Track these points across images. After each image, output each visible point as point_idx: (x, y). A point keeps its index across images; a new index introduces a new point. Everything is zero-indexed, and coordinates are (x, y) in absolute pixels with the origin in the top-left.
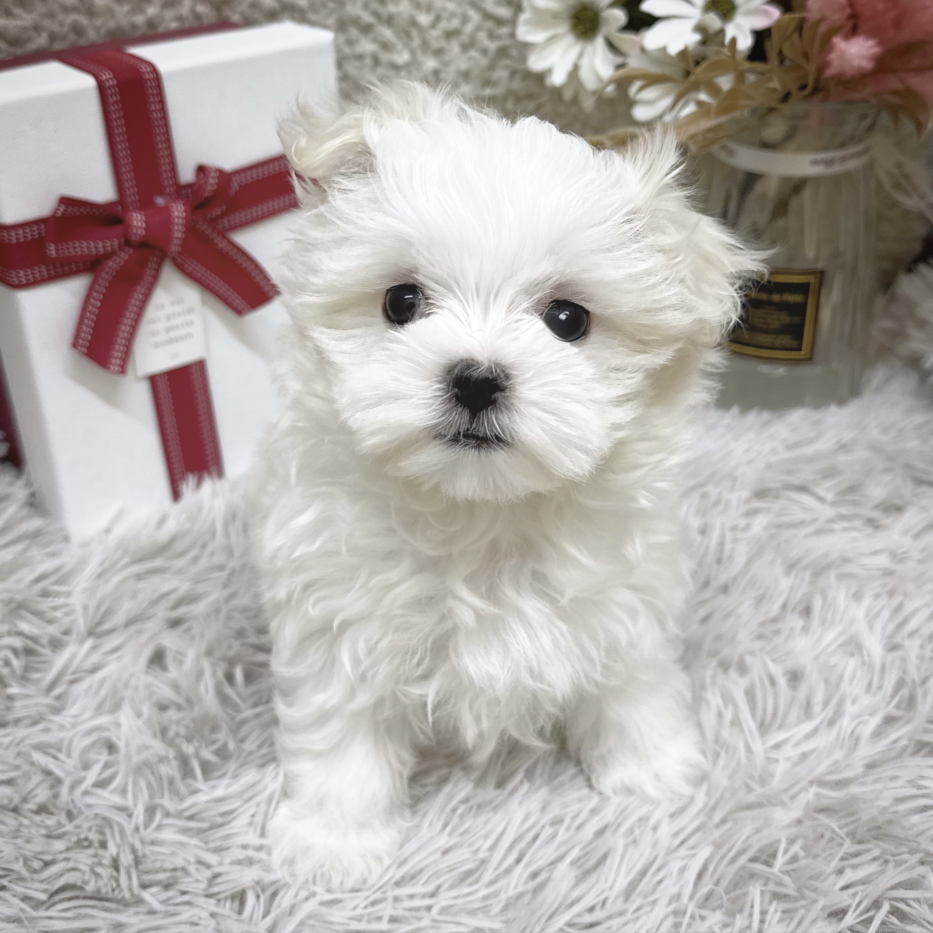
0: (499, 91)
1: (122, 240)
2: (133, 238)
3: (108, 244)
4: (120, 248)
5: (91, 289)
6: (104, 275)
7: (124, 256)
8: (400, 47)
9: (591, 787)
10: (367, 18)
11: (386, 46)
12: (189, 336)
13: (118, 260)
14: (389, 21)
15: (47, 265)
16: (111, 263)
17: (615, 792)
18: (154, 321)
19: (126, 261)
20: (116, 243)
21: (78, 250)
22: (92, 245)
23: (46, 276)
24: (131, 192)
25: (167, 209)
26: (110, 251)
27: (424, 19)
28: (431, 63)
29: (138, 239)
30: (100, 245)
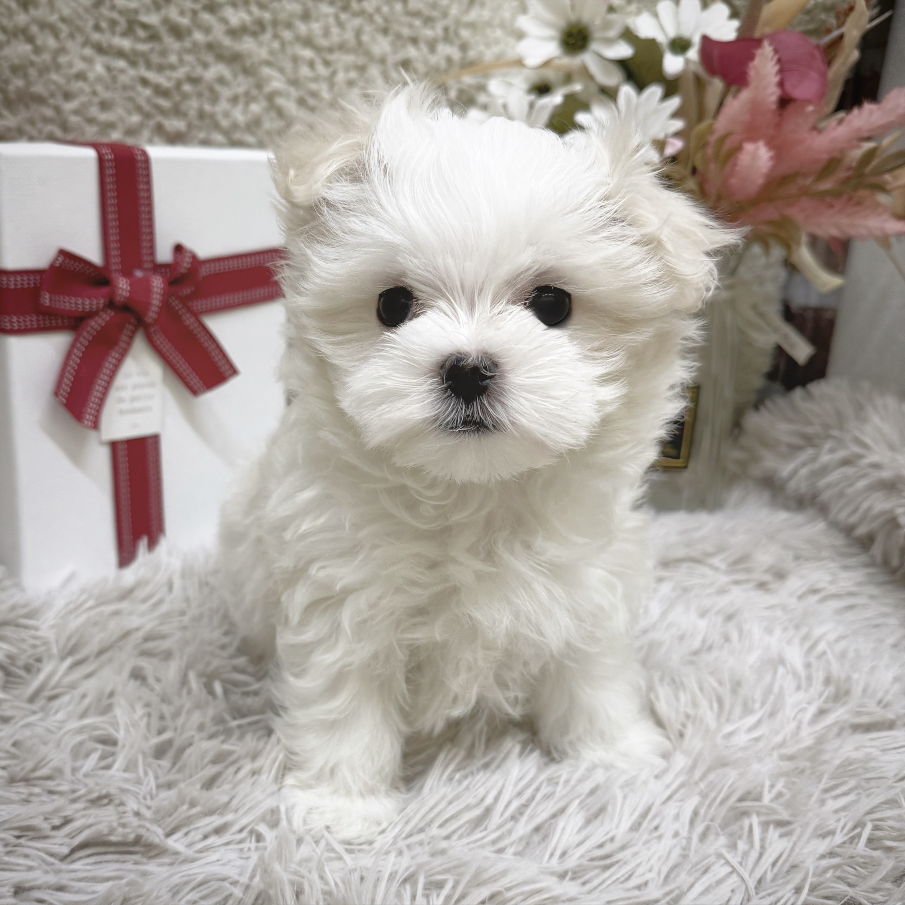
1: (107, 300)
2: (117, 299)
3: (95, 302)
4: (104, 308)
5: (73, 346)
6: (85, 333)
7: (106, 317)
12: (148, 409)
13: (100, 321)
15: (38, 315)
16: (93, 323)
18: (122, 388)
19: (107, 322)
21: (67, 304)
22: (80, 301)
23: (36, 326)
24: (116, 263)
25: (145, 281)
29: (122, 299)
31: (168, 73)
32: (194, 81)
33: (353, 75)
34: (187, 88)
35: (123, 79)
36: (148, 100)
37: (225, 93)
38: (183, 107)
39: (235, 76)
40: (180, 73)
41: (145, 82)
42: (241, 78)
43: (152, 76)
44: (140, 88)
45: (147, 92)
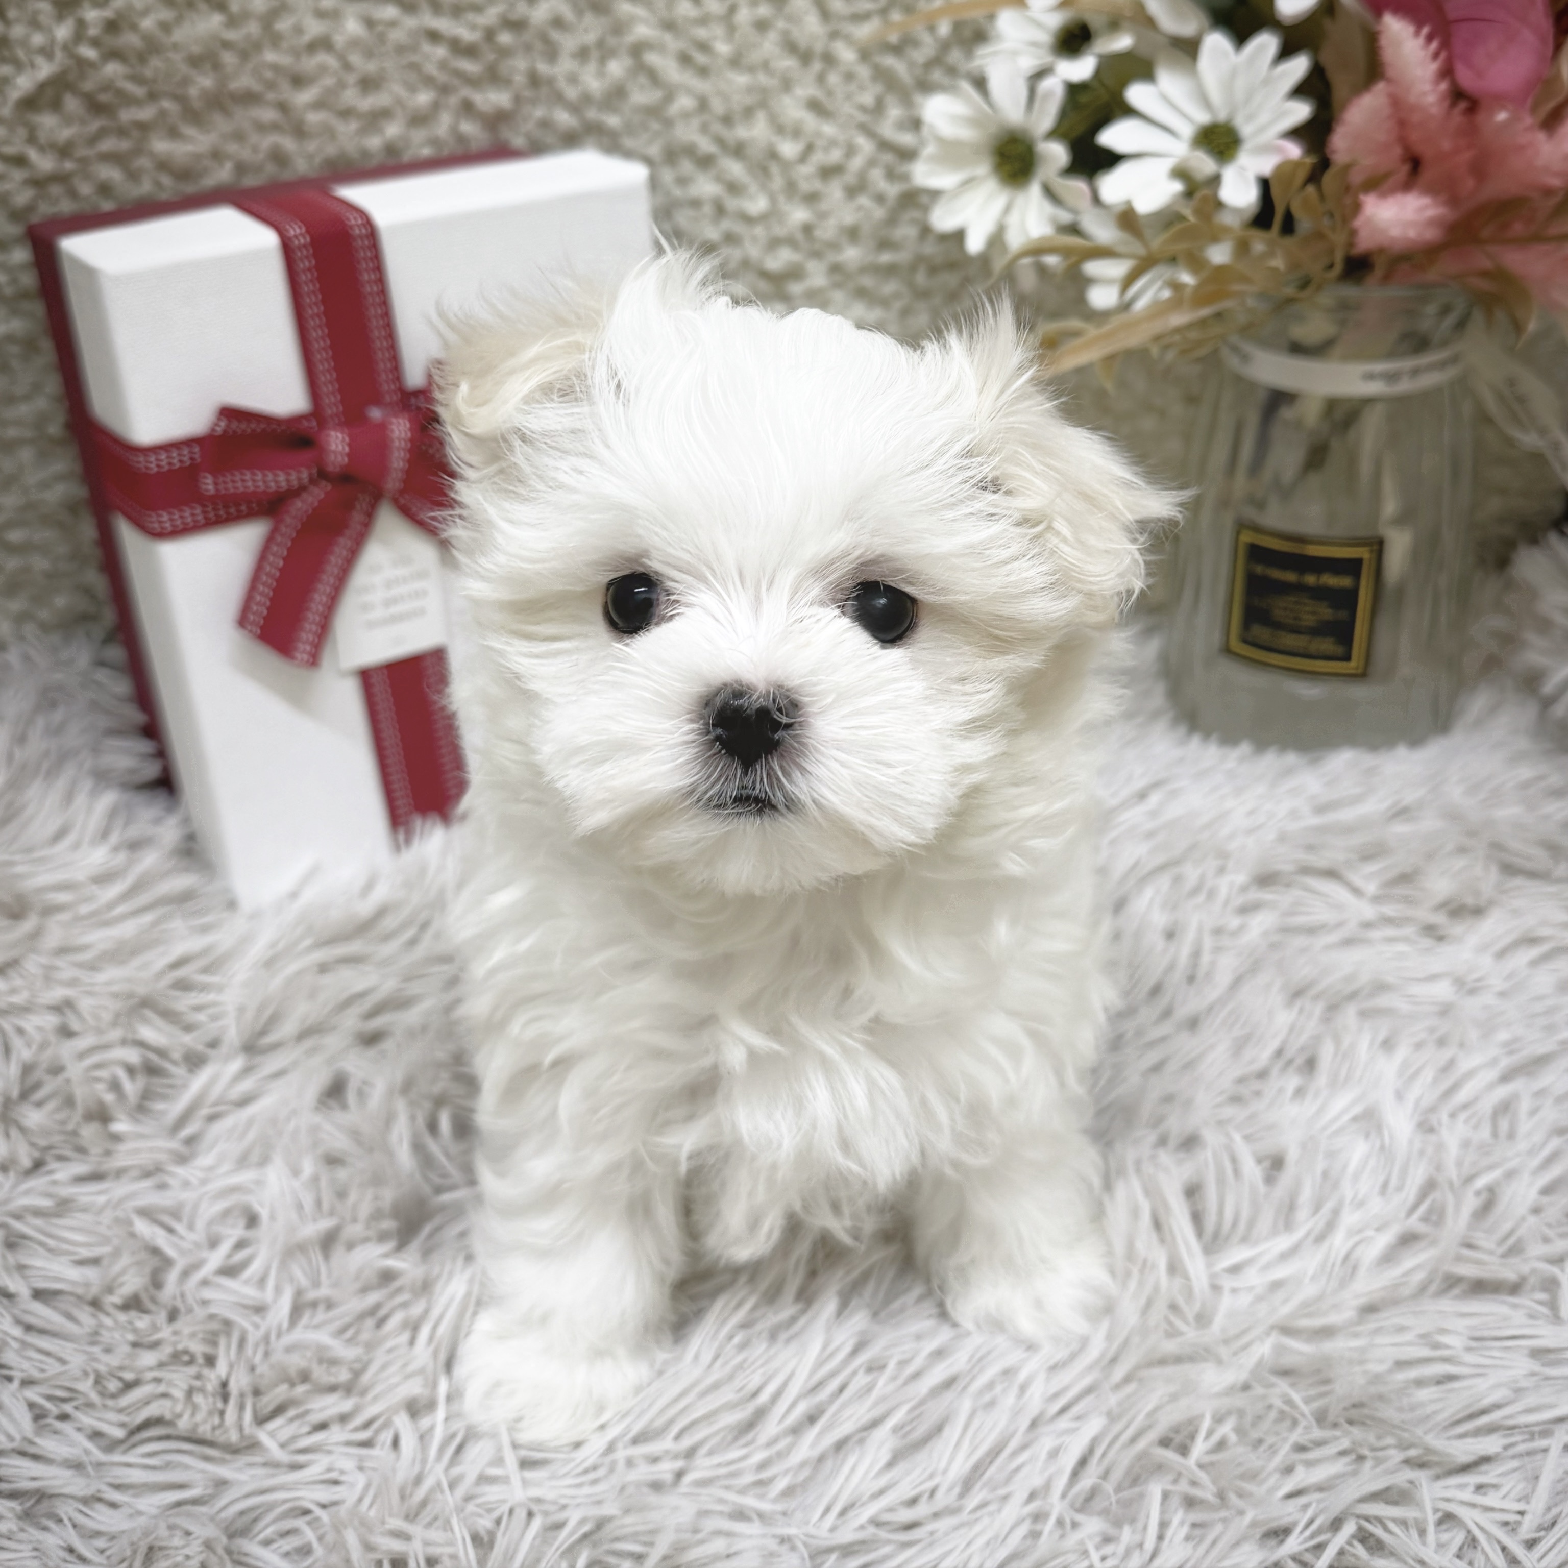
0: (902, 257)
1: (315, 471)
2: (330, 468)
3: (294, 476)
4: (312, 481)
5: (269, 540)
6: (288, 520)
7: (316, 495)
8: (753, 188)
9: (943, 1315)
10: (705, 145)
11: (734, 188)
12: (419, 612)
13: (310, 499)
14: (738, 151)
15: (204, 506)
16: (299, 504)
17: (978, 1326)
18: (367, 589)
19: (321, 501)
20: (305, 475)
21: (250, 484)
22: (270, 476)
23: (202, 522)
24: (332, 404)
25: (382, 427)
26: (296, 487)
27: (789, 149)
28: (799, 215)
29: (338, 470)
30: (282, 477)
31: (471, 17)
32: (516, 26)
34: (505, 38)
35: (396, 36)
36: (443, 65)
37: (568, 43)
38: (504, 70)
40: (491, 15)
41: (433, 36)
43: (443, 25)
44: (426, 48)
45: (439, 52)
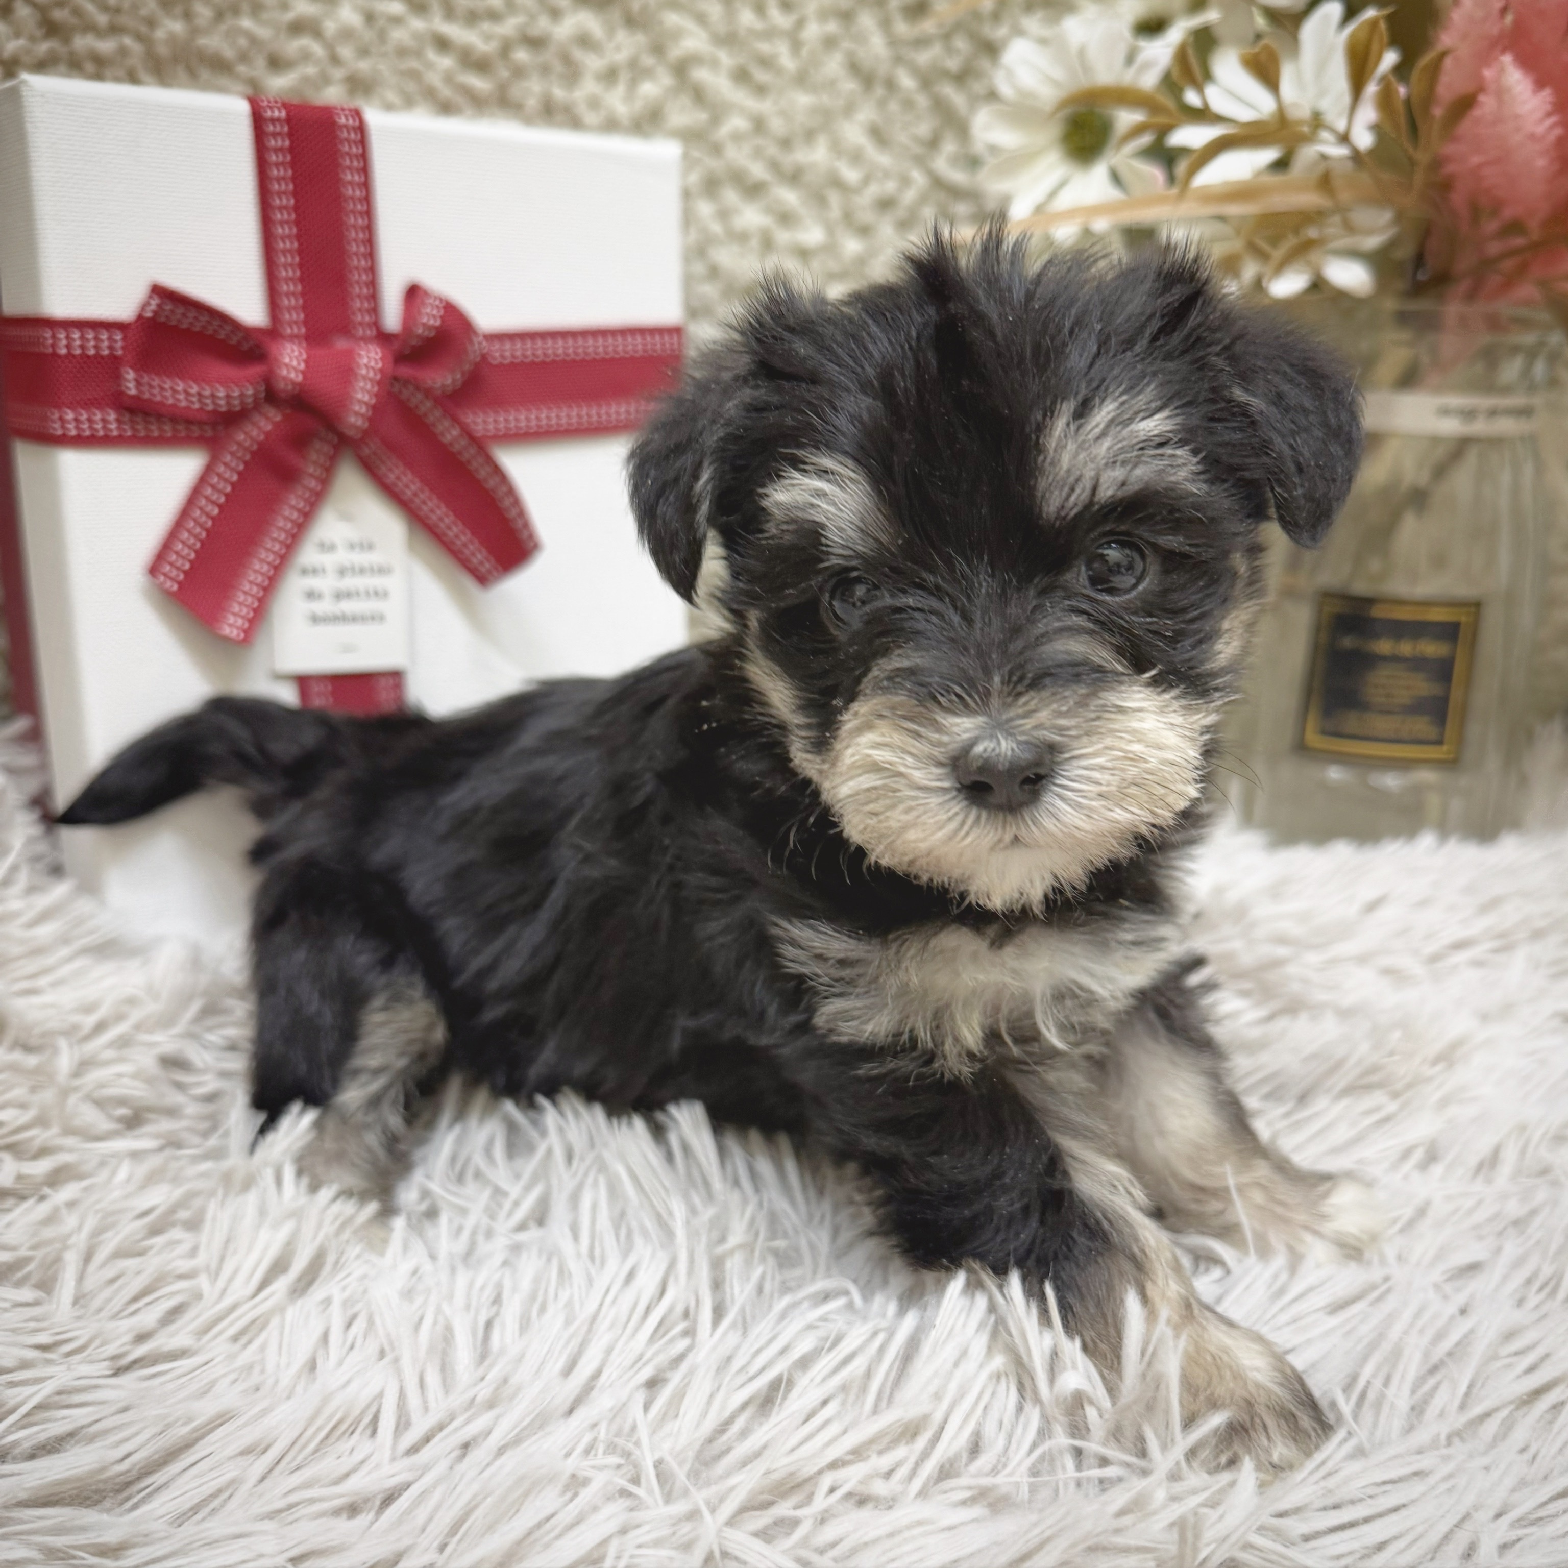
1: (261, 389)
2: (281, 386)
3: (235, 393)
4: (258, 404)
5: (202, 479)
7: (262, 425)
8: (808, 218)
10: (759, 172)
11: (787, 218)
12: (375, 618)
13: (255, 431)
14: (796, 177)
15: (118, 410)
18: (312, 570)
19: (269, 435)
20: (249, 393)
24: (293, 321)
25: (349, 354)
26: (239, 409)
29: (290, 389)
31: (486, 26)
32: (536, 43)
33: (832, 27)
34: (521, 55)
35: (398, 35)
36: (448, 78)
37: (593, 63)
38: (515, 92)
39: (611, 32)
40: (509, 27)
41: (442, 44)
42: (621, 35)
43: (455, 32)
44: (431, 55)
45: (446, 62)
